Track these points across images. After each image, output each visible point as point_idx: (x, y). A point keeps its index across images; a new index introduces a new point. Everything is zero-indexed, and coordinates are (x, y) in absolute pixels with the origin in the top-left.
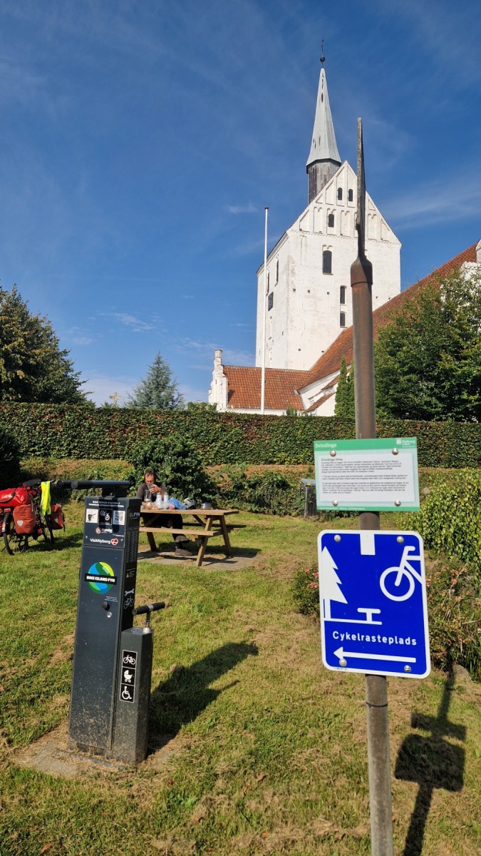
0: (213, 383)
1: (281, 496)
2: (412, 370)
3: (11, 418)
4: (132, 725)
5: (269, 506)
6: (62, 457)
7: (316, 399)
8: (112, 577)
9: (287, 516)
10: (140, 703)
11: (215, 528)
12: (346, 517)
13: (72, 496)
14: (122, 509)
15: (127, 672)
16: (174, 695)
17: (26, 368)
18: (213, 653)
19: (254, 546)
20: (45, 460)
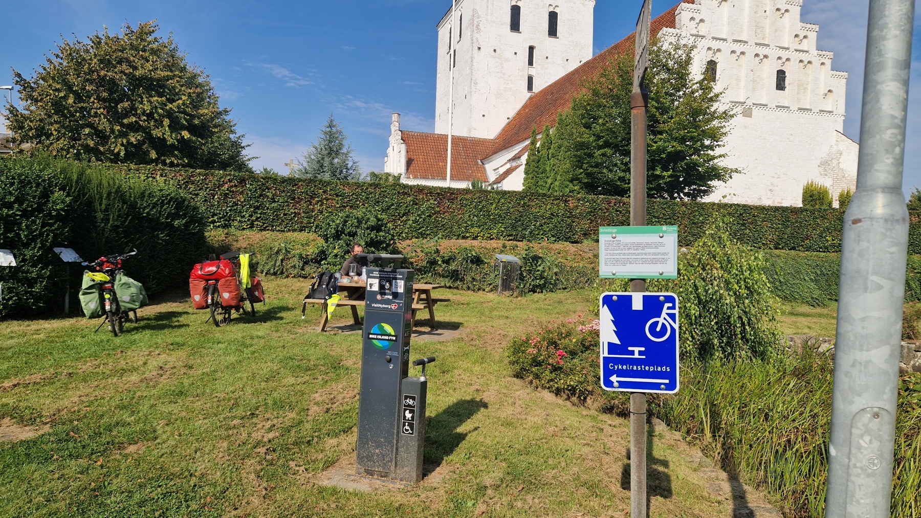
0: (390, 150)
1: (474, 272)
2: (607, 145)
3: (187, 186)
4: (413, 453)
5: (462, 280)
6: (244, 229)
7: (502, 170)
8: (393, 336)
9: (481, 292)
10: (419, 436)
11: (422, 302)
12: (539, 292)
13: (259, 270)
14: (400, 279)
15: (408, 411)
16: (430, 437)
17: (191, 129)
18: (449, 407)
19: (455, 319)
20: (226, 231)
